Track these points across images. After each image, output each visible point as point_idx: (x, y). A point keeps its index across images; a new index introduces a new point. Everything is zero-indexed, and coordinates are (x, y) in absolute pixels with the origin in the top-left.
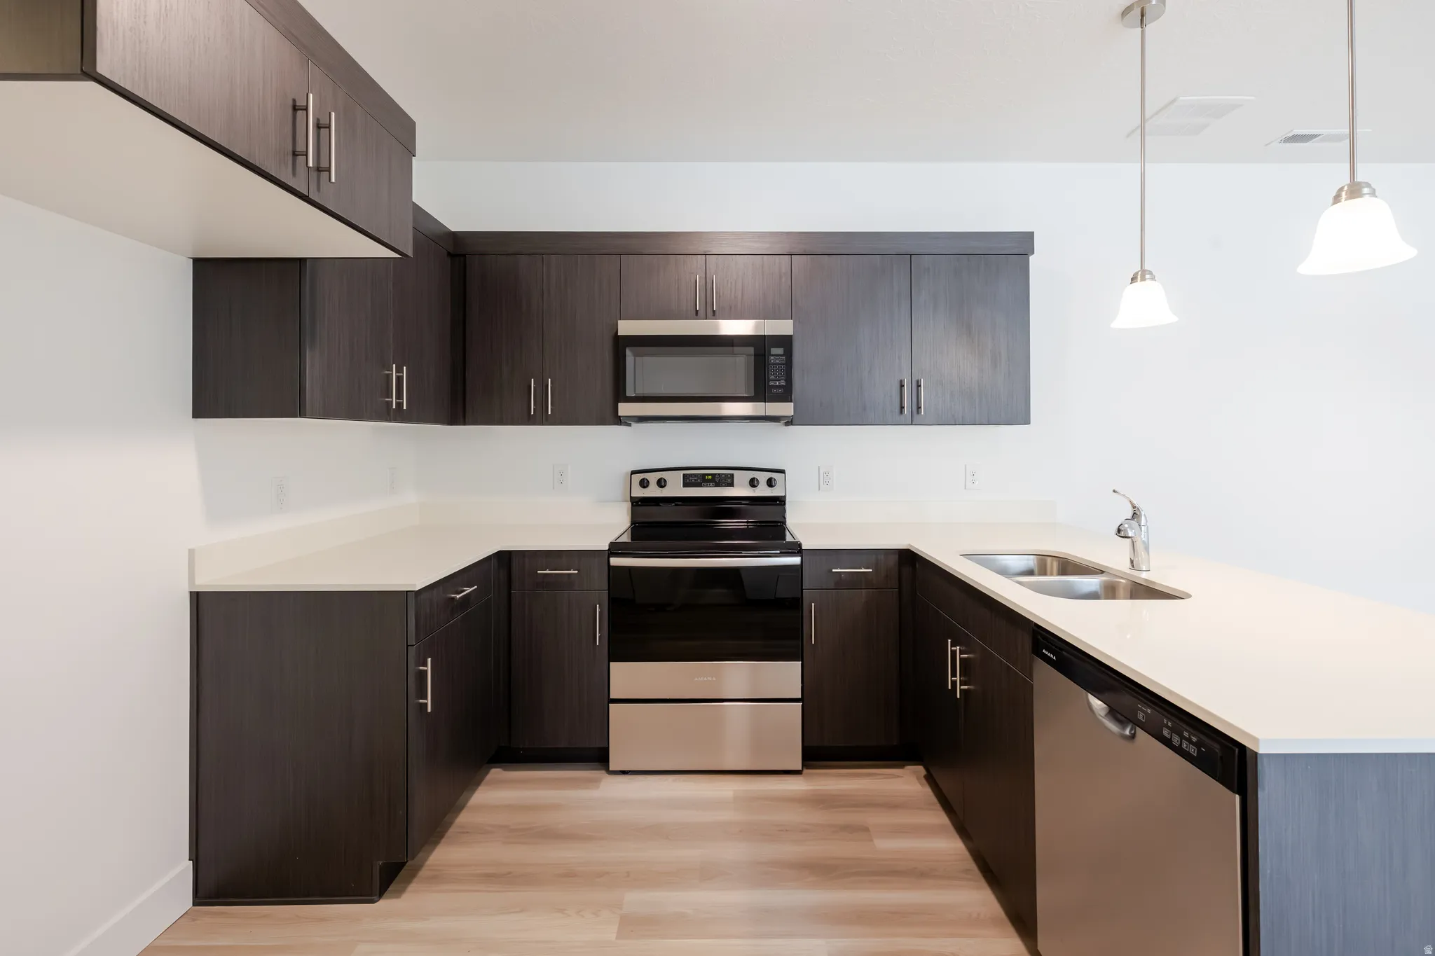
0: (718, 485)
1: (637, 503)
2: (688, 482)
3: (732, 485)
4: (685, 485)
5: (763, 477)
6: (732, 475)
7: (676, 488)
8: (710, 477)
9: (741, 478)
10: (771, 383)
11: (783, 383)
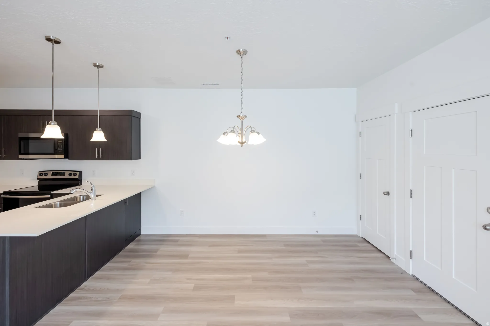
0: (61, 175)
1: (40, 180)
2: (53, 174)
3: (64, 175)
4: (52, 175)
5: (73, 173)
6: (65, 172)
7: (50, 176)
8: (59, 173)
9: (67, 174)
10: (59, 150)
11: (62, 150)
